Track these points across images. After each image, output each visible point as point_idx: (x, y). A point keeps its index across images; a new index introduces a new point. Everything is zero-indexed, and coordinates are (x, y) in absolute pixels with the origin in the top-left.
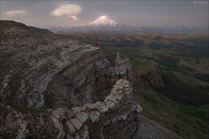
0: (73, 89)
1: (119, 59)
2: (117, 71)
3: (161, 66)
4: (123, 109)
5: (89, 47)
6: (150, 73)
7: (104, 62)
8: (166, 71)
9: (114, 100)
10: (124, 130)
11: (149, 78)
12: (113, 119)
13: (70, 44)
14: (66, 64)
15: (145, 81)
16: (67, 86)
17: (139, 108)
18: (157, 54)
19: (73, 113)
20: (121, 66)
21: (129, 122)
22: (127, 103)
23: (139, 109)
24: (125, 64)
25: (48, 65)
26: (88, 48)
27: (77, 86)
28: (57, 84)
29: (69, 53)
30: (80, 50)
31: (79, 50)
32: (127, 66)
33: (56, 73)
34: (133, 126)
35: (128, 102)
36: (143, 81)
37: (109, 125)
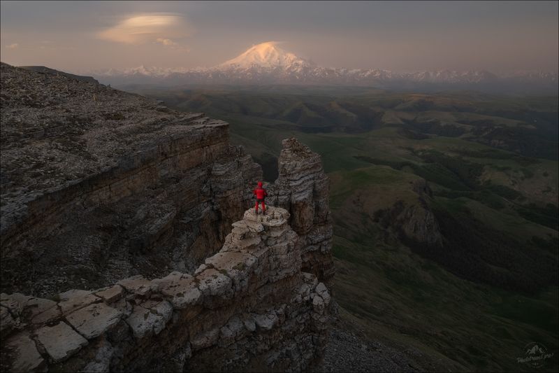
0: (126, 242)
1: (289, 156)
2: (281, 192)
3: (434, 187)
4: (266, 297)
5: (194, 118)
6: (400, 205)
7: (240, 165)
8: (445, 199)
9: (228, 268)
10: (271, 360)
11: (399, 218)
12: (228, 326)
13: (130, 110)
14: (102, 164)
15: (386, 228)
16: (101, 233)
17: (320, 294)
18: (420, 154)
19: (60, 308)
20: (295, 178)
21: (290, 337)
22: (278, 277)
23: (320, 296)
24: (308, 172)
25: (24, 165)
26: (189, 122)
27: (140, 232)
28: (60, 227)
29: (120, 135)
30: (162, 127)
31: (156, 127)
32: (313, 179)
33: (50, 190)
34: (301, 347)
35: (282, 274)
36: (382, 228)
37: (213, 346)
